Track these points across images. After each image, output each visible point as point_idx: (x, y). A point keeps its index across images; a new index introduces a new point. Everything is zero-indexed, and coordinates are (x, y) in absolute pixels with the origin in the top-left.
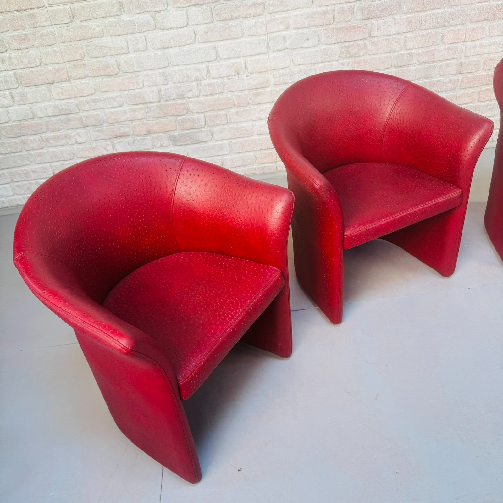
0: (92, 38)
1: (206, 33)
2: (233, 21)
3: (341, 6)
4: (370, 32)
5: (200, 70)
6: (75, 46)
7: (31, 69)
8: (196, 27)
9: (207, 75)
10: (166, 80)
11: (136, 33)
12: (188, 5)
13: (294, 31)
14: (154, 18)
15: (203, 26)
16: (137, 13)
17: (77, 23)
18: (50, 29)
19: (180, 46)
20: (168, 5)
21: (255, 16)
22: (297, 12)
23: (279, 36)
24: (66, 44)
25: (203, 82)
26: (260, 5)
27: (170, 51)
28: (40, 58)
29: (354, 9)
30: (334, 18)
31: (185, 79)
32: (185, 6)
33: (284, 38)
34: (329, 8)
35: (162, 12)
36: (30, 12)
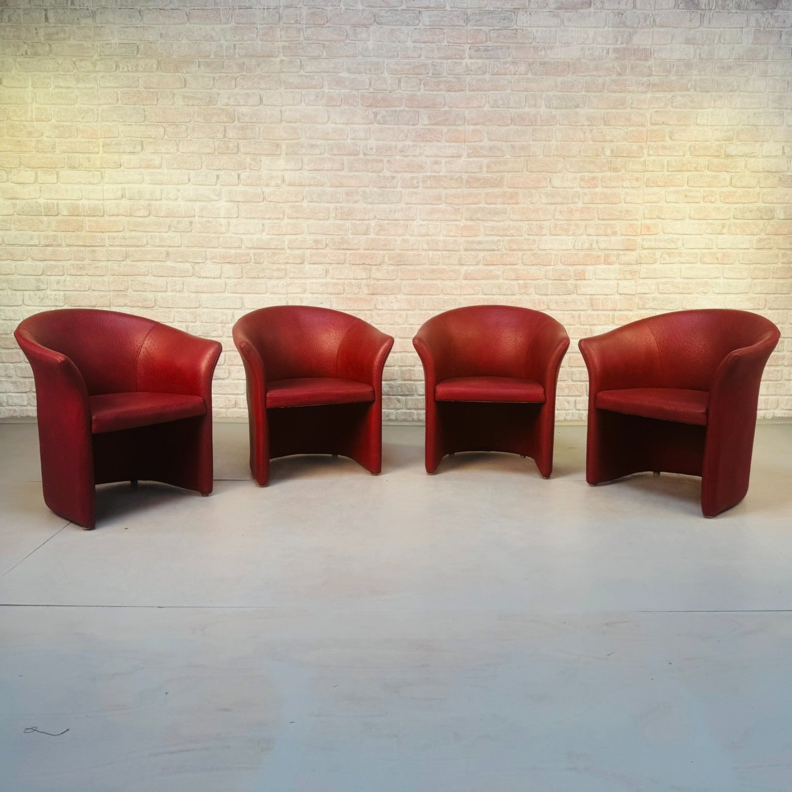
0: (138, 275)
1: (235, 285)
2: (259, 280)
3: (350, 281)
4: (375, 305)
5: (226, 315)
6: (122, 279)
7: (79, 292)
8: (228, 279)
9: (232, 320)
10: (194, 318)
11: (176, 277)
12: (223, 262)
13: (311, 295)
14: (193, 268)
15: (234, 280)
16: (179, 262)
17: (128, 262)
18: (106, 263)
19: (211, 293)
20: (206, 259)
21: (277, 279)
22: (314, 280)
23: (297, 297)
24: (115, 277)
25: (227, 325)
26: (282, 270)
27: (203, 295)
28: (90, 284)
29: (361, 285)
30: (344, 290)
31: (212, 321)
32: (220, 262)
33: (301, 299)
34: (341, 281)
35: (201, 264)
36: (92, 248)
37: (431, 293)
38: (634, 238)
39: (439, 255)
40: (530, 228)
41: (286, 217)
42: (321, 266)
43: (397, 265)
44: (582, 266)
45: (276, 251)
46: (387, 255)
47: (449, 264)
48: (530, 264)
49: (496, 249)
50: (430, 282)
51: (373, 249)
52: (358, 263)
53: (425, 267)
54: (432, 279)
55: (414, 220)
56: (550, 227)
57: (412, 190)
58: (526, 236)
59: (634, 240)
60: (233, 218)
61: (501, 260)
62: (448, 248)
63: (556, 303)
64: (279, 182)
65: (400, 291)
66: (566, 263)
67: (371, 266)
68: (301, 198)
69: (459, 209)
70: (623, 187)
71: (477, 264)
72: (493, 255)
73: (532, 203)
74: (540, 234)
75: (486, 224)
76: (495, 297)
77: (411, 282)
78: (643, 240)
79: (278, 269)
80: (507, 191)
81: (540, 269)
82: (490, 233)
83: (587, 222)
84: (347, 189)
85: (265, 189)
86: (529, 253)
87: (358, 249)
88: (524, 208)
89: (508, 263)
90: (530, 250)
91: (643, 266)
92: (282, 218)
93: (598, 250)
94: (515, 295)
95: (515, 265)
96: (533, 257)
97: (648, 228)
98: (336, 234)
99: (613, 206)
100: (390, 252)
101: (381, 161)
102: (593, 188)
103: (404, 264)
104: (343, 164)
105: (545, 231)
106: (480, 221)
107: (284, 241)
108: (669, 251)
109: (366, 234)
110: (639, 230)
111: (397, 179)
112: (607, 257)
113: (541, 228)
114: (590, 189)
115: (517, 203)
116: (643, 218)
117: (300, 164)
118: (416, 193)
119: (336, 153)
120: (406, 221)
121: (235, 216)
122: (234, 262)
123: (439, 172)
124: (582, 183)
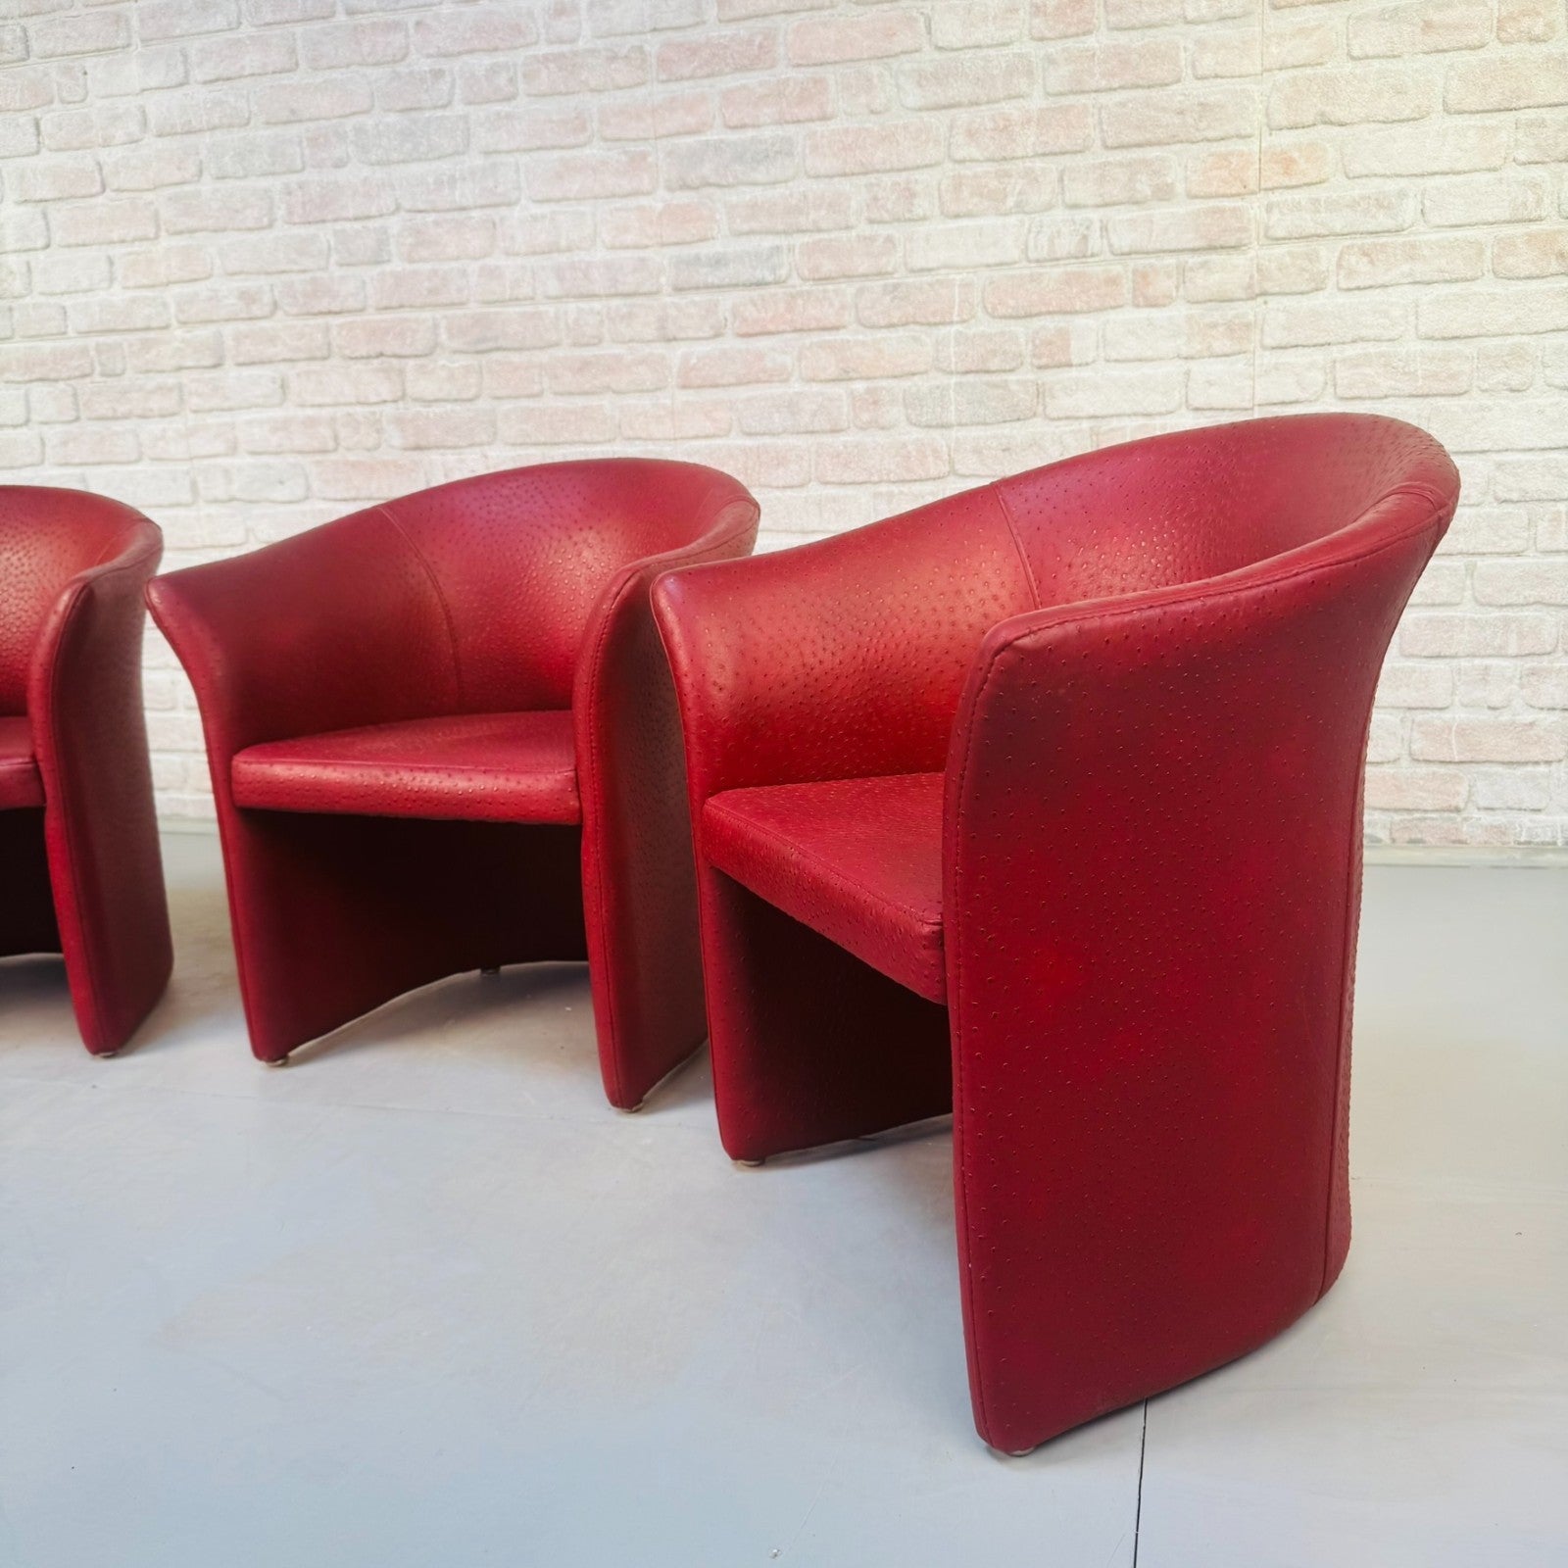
1: (65, 443)
2: (118, 423)
3: (350, 410)
8: (45, 427)
12: (27, 378)
13: (250, 460)
15: (59, 428)
21: (163, 416)
22: (253, 415)
23: (216, 467)
26: (170, 390)
29: (380, 420)
30: (336, 438)
32: (20, 379)
33: (226, 472)
34: (325, 412)
37: (586, 437)
38: (1237, 203)
39: (599, 313)
40: (876, 199)
41: (163, 234)
42: (266, 371)
43: (478, 352)
44: (1057, 318)
45: (152, 335)
46: (443, 323)
47: (631, 341)
48: (882, 323)
49: (770, 278)
50: (580, 402)
51: (401, 306)
52: (364, 354)
53: (560, 353)
54: (586, 393)
55: (509, 204)
56: (939, 190)
57: (497, 107)
58: (866, 230)
59: (1234, 210)
60: (36, 250)
61: (789, 316)
62: (621, 289)
63: (977, 451)
64: (134, 128)
65: (495, 434)
66: (1002, 311)
67: (403, 361)
68: (193, 170)
69: (644, 156)
70: (1188, 22)
71: (717, 335)
72: (763, 300)
73: (872, 112)
74: (907, 216)
75: (733, 197)
76: (780, 442)
77: (525, 403)
78: (1269, 209)
79: (160, 388)
80: (788, 79)
81: (916, 339)
82: (746, 227)
83: (1066, 161)
84: (312, 125)
85: (103, 155)
86: (877, 285)
87: (362, 310)
88: (846, 131)
89: (813, 325)
90: (880, 274)
91: (1273, 302)
92: (152, 236)
93: (1109, 256)
94: (842, 430)
95: (836, 328)
96: (888, 298)
97: (1287, 163)
98: (295, 268)
99: (1153, 93)
100: (450, 312)
101: (396, 26)
102: (1077, 35)
103: (498, 349)
104: (293, 51)
105: (921, 206)
106: (712, 190)
107: (165, 305)
108: (1369, 240)
109: (378, 263)
110: (1251, 175)
111: (448, 79)
112: (1142, 277)
113: (909, 194)
114: (1070, 43)
115: (824, 118)
116: (1265, 128)
117: (181, 69)
118: (508, 116)
119: (269, 18)
120: (489, 211)
121: (41, 243)
122: (53, 375)
123: (573, 41)
124: (1036, 21)
